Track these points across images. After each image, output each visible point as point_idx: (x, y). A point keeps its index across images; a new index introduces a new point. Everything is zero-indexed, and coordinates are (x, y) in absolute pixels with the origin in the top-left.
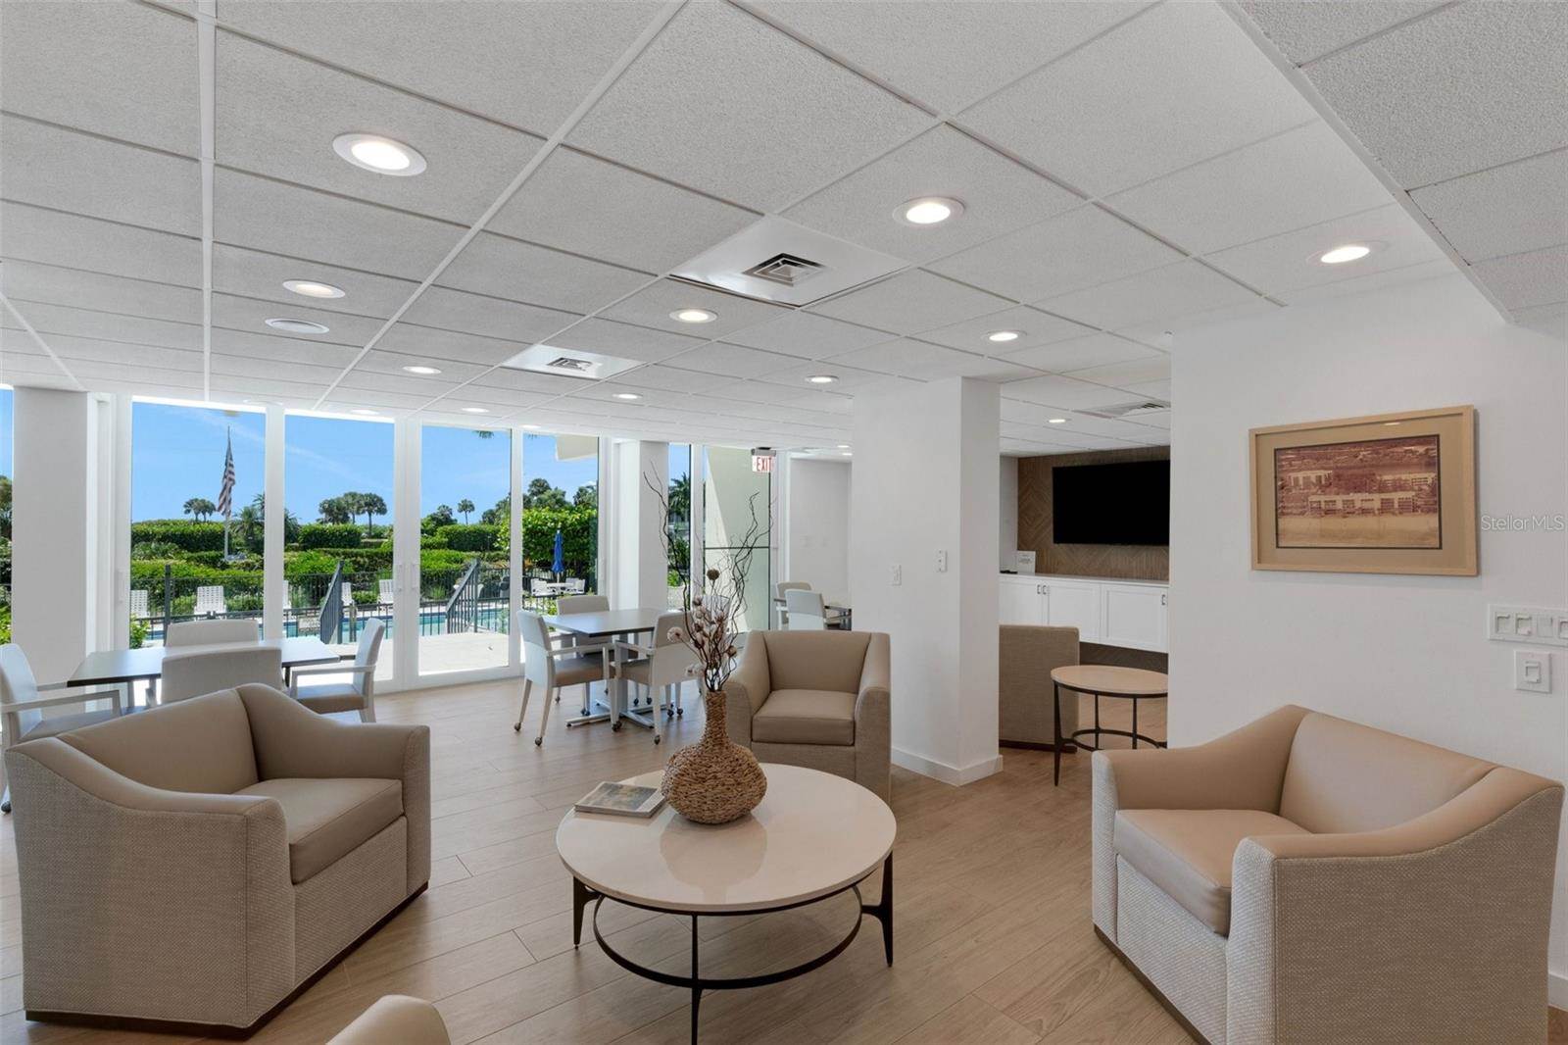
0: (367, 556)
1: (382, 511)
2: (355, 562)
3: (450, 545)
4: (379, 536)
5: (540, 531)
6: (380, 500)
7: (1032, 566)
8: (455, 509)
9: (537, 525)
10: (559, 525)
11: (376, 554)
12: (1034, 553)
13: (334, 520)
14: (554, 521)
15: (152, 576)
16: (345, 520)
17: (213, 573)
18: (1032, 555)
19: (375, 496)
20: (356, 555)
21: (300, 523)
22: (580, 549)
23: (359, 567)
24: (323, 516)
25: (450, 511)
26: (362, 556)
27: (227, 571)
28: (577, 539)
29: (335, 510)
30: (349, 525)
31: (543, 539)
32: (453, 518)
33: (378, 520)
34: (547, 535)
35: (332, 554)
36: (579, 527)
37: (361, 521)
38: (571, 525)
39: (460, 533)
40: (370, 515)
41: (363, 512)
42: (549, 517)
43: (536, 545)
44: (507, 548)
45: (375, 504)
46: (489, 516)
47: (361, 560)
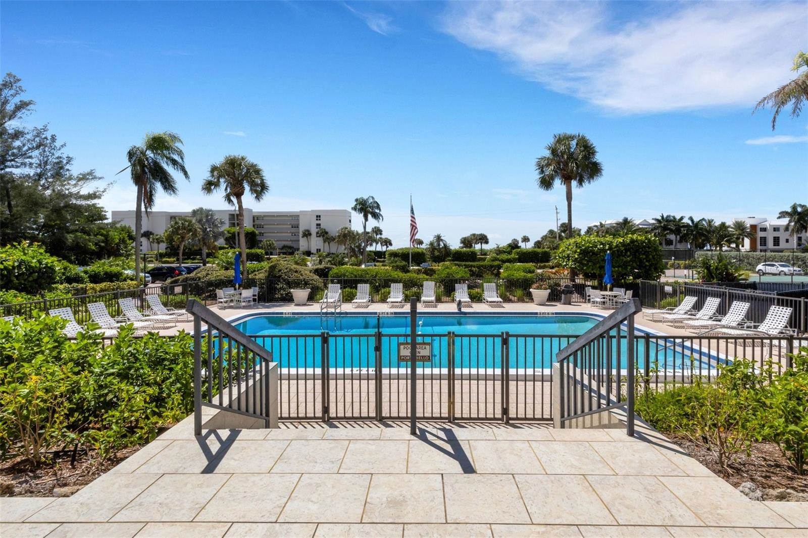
0: (477, 267)
1: (487, 242)
2: (471, 271)
3: (520, 260)
4: (485, 254)
5: (591, 251)
6: (486, 237)
8: (520, 240)
9: (589, 247)
10: (607, 247)
11: (482, 266)
13: (466, 246)
14: (602, 244)
15: (376, 275)
16: (471, 246)
17: (401, 275)
19: (484, 235)
20: (471, 266)
21: (451, 248)
22: (624, 265)
23: (473, 274)
24: (462, 245)
25: (517, 241)
26: (474, 267)
27: (408, 274)
28: (622, 258)
29: (467, 242)
30: (472, 249)
31: (593, 258)
32: (519, 245)
33: (485, 247)
34: (597, 255)
35: (459, 266)
36: (622, 248)
37: (478, 247)
38: (617, 246)
39: (524, 253)
41: (479, 243)
42: (598, 241)
43: (588, 261)
44: (565, 263)
45: (483, 239)
46: (538, 244)
47: (474, 269)
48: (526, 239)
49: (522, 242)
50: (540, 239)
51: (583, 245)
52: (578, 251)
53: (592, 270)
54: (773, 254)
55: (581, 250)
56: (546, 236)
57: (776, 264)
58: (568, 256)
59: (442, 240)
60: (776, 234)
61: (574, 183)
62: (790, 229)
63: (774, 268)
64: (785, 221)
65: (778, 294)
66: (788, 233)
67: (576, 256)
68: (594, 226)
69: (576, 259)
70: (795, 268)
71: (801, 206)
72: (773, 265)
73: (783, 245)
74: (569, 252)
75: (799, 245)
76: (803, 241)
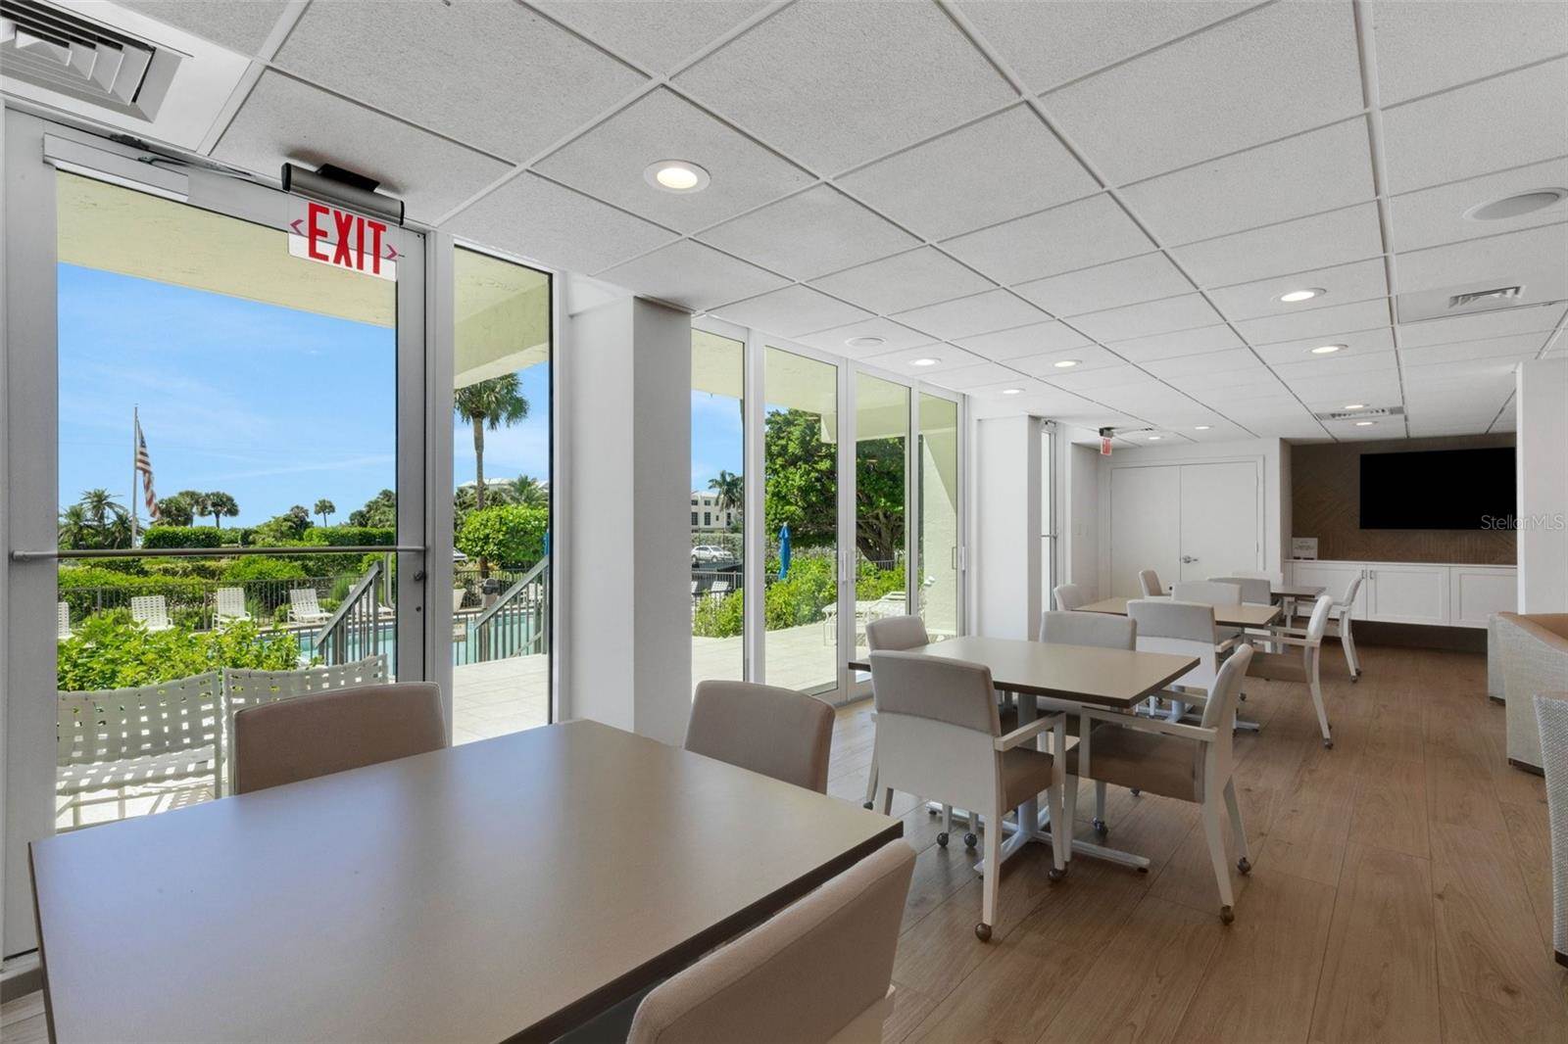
1: (233, 511)
6: (230, 500)
7: (1314, 553)
8: (310, 509)
9: (518, 524)
12: (1316, 540)
13: (173, 522)
14: (536, 519)
16: (187, 521)
18: (1313, 542)
19: (224, 495)
25: (306, 513)
29: (174, 511)
30: (190, 527)
32: (308, 520)
37: (205, 523)
40: (217, 516)
41: (210, 513)
42: (531, 515)
43: (518, 544)
44: (478, 549)
45: (224, 505)
46: (361, 518)
47: (311, 564)
48: (325, 508)
49: (317, 512)
50: (364, 509)
51: (511, 521)
52: (504, 529)
53: (524, 556)
54: (706, 534)
55: (508, 528)
56: (376, 502)
57: (709, 547)
58: (487, 537)
59: (110, 505)
60: (708, 509)
61: (486, 422)
62: (720, 503)
63: (707, 553)
64: (714, 493)
65: (718, 571)
66: (718, 508)
67: (501, 537)
68: (471, 487)
69: (500, 541)
70: (726, 552)
71: (730, 474)
72: (706, 549)
73: (714, 524)
74: (487, 531)
75: (729, 524)
76: (732, 519)
